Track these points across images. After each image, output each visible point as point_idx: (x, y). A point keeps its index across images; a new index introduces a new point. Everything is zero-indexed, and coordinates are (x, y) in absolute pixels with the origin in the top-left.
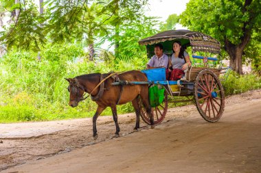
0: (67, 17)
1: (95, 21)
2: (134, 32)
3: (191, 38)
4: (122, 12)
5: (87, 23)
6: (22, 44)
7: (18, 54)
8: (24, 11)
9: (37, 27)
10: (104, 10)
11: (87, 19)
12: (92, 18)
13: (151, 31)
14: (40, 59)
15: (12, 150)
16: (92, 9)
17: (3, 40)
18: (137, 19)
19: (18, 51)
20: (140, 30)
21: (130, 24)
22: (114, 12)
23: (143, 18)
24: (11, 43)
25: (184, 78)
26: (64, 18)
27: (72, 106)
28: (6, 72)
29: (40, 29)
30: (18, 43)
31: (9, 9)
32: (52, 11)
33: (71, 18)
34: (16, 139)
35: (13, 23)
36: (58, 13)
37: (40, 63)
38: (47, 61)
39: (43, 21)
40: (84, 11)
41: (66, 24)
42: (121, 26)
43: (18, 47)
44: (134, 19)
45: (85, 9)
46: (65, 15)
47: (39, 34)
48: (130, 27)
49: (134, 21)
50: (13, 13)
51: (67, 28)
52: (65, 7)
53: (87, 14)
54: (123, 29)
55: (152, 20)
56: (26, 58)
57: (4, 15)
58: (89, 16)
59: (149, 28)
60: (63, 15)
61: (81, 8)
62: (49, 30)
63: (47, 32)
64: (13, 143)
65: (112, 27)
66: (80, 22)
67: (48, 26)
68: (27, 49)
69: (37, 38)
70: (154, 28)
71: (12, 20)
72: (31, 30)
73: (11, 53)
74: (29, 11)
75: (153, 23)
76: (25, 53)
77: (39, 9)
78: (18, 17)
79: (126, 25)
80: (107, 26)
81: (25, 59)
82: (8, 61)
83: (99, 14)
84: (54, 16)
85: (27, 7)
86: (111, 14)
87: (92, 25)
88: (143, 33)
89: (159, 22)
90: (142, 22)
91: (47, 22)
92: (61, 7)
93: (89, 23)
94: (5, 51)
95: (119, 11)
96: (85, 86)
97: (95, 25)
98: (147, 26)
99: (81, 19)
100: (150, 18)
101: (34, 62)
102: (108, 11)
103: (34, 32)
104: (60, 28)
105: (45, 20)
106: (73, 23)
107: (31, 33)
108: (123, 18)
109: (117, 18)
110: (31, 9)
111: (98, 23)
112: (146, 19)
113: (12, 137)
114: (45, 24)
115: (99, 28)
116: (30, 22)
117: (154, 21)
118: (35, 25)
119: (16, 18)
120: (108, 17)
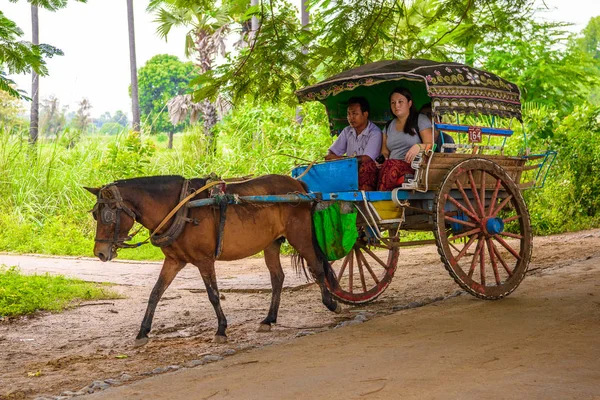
0: (360, 31)
1: (421, 36)
2: (508, 58)
3: (428, 78)
4: (481, 15)
5: (403, 42)
6: (264, 90)
7: (255, 111)
8: (269, 19)
9: (296, 52)
10: (441, 13)
11: (403, 32)
12: (414, 30)
13: (548, 54)
14: (301, 121)
15: (243, 314)
16: (414, 11)
17: (225, 82)
18: (517, 29)
19: (255, 105)
20: (523, 55)
21: (500, 42)
22: (464, 16)
23: (529, 26)
24: (242, 88)
25: (412, 185)
26: (353, 33)
27: (102, 257)
28: (231, 151)
29: (302, 57)
30: (257, 89)
31: (238, 18)
32: (329, 18)
33: (368, 32)
34: (253, 291)
35: (245, 47)
36: (342, 21)
37: (302, 131)
38: (316, 127)
39: (309, 40)
40: (396, 16)
41: (358, 45)
42: (477, 45)
43: (256, 96)
44: (510, 29)
45: (401, 12)
46: (356, 26)
47: (299, 67)
48: (498, 48)
49: (508, 34)
50: (247, 26)
51: (359, 53)
52: (357, 7)
53: (402, 22)
54: (484, 54)
55: (551, 30)
56: (272, 119)
57: (229, 30)
58: (409, 26)
59: (542, 48)
60: (351, 25)
61: (391, 10)
62: (322, 59)
63: (316, 63)
64: (246, 299)
65: (458, 50)
66: (388, 39)
67: (320, 50)
68: (276, 100)
69: (296, 76)
70: (554, 48)
71: (245, 39)
72: (283, 60)
73: (242, 110)
74: (280, 20)
75: (554, 38)
76: (270, 109)
77: (299, 16)
78: (257, 34)
79: (489, 43)
80: (447, 48)
81: (269, 123)
82: (234, 127)
83: (429, 21)
84: (333, 29)
85: (277, 12)
86: (457, 19)
87: (414, 45)
88: (530, 60)
89: (566, 35)
90: (528, 37)
91: (317, 42)
92: (348, 9)
93: (409, 41)
94: (228, 107)
95: (476, 13)
96: (137, 207)
97: (421, 45)
98: (539, 43)
99: (391, 32)
100: (545, 27)
101: (288, 129)
102: (449, 15)
103: (291, 63)
104: (345, 55)
105: (314, 38)
106: (372, 42)
107: (284, 68)
108: (483, 28)
109: (471, 29)
110: (284, 14)
111: (427, 41)
112: (536, 28)
113: (244, 287)
114: (314, 47)
115: (429, 51)
116: (282, 43)
117: (556, 33)
118: (292, 48)
119: (252, 35)
120: (448, 26)
